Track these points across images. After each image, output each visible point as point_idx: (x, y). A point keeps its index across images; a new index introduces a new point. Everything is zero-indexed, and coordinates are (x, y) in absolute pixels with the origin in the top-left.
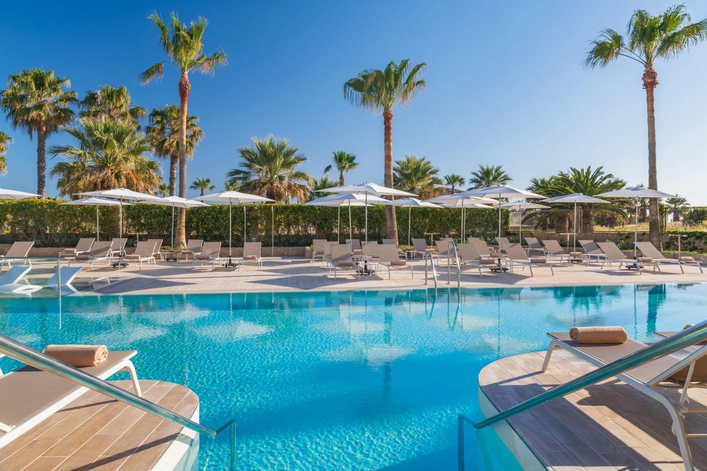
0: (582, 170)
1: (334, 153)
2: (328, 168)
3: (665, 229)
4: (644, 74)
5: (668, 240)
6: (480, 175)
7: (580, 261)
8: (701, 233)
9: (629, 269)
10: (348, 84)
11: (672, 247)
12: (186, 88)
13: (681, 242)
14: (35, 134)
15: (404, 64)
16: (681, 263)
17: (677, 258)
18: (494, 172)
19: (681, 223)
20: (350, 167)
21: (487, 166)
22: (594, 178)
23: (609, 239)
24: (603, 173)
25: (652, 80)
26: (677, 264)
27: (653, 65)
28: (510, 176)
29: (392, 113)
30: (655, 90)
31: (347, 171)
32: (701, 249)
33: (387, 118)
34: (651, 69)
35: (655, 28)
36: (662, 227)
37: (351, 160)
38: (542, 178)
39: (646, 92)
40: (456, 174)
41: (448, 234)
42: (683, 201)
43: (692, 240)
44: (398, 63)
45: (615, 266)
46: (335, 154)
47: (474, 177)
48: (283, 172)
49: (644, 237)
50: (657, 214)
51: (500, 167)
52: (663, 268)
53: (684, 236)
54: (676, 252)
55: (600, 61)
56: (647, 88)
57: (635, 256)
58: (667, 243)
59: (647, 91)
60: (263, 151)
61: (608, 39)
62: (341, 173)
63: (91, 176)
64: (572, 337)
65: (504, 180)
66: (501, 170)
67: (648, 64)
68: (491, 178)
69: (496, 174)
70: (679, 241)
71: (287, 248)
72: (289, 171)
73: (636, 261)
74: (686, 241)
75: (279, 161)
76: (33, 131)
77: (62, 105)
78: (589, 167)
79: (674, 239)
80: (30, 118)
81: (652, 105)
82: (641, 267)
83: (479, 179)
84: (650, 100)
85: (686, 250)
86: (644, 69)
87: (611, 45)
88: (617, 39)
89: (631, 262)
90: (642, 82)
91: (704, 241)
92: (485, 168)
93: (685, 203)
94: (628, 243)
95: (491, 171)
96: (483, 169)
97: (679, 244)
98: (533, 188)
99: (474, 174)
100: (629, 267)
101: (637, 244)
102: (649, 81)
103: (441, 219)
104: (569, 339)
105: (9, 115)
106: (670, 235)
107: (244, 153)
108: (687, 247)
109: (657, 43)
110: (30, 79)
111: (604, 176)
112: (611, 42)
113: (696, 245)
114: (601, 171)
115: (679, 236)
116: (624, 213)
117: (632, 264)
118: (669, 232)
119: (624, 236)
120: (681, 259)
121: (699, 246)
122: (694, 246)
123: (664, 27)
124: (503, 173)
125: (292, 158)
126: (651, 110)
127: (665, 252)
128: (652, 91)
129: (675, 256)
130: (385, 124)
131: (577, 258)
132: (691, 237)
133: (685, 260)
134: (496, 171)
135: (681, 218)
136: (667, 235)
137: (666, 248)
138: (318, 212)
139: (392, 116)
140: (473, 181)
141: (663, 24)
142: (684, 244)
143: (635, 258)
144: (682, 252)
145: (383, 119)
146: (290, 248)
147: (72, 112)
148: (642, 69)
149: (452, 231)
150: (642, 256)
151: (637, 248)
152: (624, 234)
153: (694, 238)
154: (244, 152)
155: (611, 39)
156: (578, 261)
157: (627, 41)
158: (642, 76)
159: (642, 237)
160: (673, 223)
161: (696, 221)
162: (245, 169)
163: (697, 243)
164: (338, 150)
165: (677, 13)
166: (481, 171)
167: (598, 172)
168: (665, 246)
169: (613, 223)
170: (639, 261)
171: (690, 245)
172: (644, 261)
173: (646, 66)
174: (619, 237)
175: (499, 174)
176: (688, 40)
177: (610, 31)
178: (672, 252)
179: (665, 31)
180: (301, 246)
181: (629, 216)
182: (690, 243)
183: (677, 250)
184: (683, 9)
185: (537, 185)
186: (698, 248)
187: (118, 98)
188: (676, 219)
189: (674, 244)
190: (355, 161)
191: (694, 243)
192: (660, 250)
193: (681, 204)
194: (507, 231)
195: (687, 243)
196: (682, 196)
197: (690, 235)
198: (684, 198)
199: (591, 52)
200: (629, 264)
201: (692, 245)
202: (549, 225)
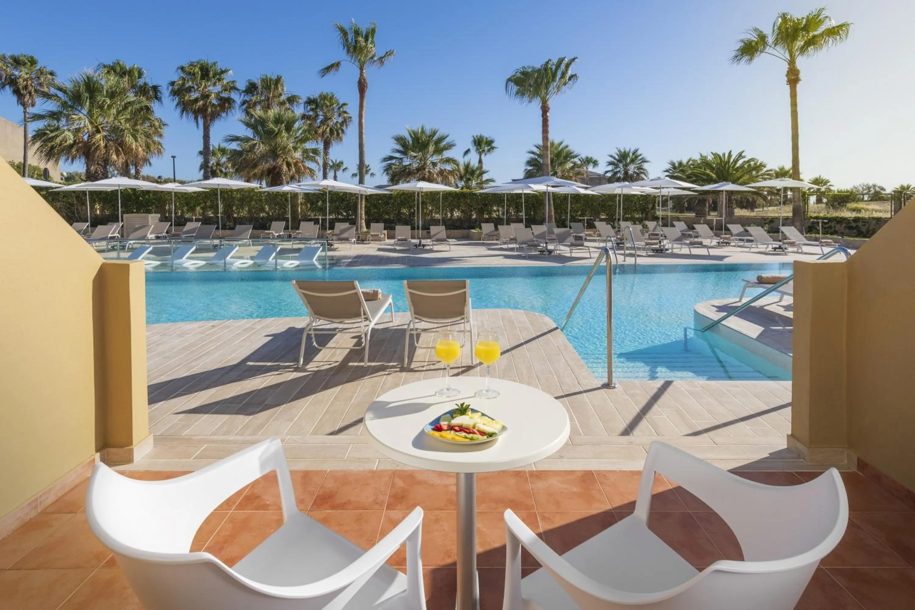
0: (724, 154)
1: (473, 136)
2: (467, 152)
3: (807, 214)
4: (788, 71)
5: (810, 225)
6: (617, 157)
7: (728, 243)
8: (841, 218)
9: (775, 251)
10: (509, 80)
11: (814, 230)
12: (364, 86)
13: (822, 226)
14: (201, 121)
15: (561, 61)
16: (822, 245)
17: (818, 241)
18: (631, 154)
19: (823, 206)
20: (489, 151)
21: (625, 149)
22: (736, 161)
23: (754, 224)
24: (744, 157)
25: (795, 77)
26: (818, 246)
27: (797, 63)
28: (647, 159)
29: (550, 106)
30: (798, 86)
31: (485, 155)
32: (842, 233)
33: (545, 110)
34: (794, 67)
35: (798, 29)
36: (804, 212)
37: (489, 143)
38: (679, 160)
39: (789, 88)
40: (590, 156)
41: (599, 218)
42: (826, 182)
43: (833, 224)
44: (555, 61)
45: (762, 248)
46: (474, 138)
47: (611, 159)
48: (435, 158)
49: (787, 221)
50: (800, 201)
51: (637, 150)
52: (806, 249)
53: (825, 221)
54: (817, 236)
55: (746, 58)
56: (790, 84)
57: (780, 239)
58: (809, 227)
59: (790, 86)
60: (416, 138)
61: (754, 37)
62: (480, 156)
63: (266, 163)
64: (758, 280)
65: (642, 162)
66: (639, 153)
67: (792, 62)
68: (628, 161)
69: (633, 157)
70: (820, 225)
71: (452, 231)
72: (440, 157)
73: (781, 243)
74: (827, 226)
75: (431, 148)
76: (199, 119)
77: (225, 95)
78: (731, 151)
79: (816, 223)
80: (197, 107)
81: (796, 99)
82: (786, 249)
83: (616, 162)
84: (794, 95)
85: (827, 234)
86: (788, 66)
87: (757, 43)
88: (762, 38)
89: (776, 244)
90: (786, 79)
91: (844, 225)
92: (622, 151)
93: (829, 184)
94: (772, 227)
95: (628, 154)
96: (620, 151)
97: (821, 228)
98: (670, 170)
99: (611, 156)
100: (775, 249)
101: (783, 229)
102: (793, 78)
103: (592, 205)
104: (757, 281)
105: (178, 105)
106: (812, 220)
107: (400, 140)
108: (828, 231)
109: (800, 43)
110: (197, 70)
111: (746, 159)
112: (756, 40)
113: (837, 229)
114: (743, 154)
115: (820, 221)
116: (764, 196)
117: (778, 246)
118: (811, 217)
119: (768, 220)
120: (821, 242)
121: (840, 230)
122: (834, 231)
123: (806, 28)
124: (640, 155)
125: (444, 143)
126: (794, 105)
127: (807, 235)
128: (796, 87)
129: (816, 239)
130: (543, 116)
131: (725, 241)
132: (833, 221)
133: (825, 242)
134: (633, 154)
135: (825, 200)
136: (810, 220)
137: (808, 232)
138: (480, 197)
139: (549, 109)
140: (610, 163)
141: (805, 25)
142: (825, 228)
143: (780, 241)
144: (823, 236)
145: (540, 112)
146: (456, 231)
147: (234, 101)
148: (785, 67)
149: (602, 215)
150: (786, 239)
151: (782, 232)
152: (768, 218)
153: (835, 222)
154: (398, 139)
155: (757, 37)
156: (727, 243)
157: (770, 40)
158: (786, 73)
159: (787, 222)
160: (816, 206)
161: (839, 204)
162: (398, 155)
163: (838, 227)
164: (477, 133)
165: (819, 15)
166: (618, 153)
167: (740, 156)
168: (807, 230)
169: (753, 205)
170: (784, 243)
171: (831, 229)
172: (788, 243)
173: (789, 64)
174: (763, 221)
175: (637, 157)
176: (828, 40)
177: (756, 30)
178: (813, 235)
179: (808, 32)
180: (465, 229)
181: (769, 198)
182: (830, 227)
183: (819, 233)
184: (824, 12)
185: (675, 168)
186: (839, 232)
187: (276, 88)
188: (819, 201)
189: (816, 228)
190: (494, 145)
191: (835, 227)
192: (802, 234)
193: (824, 185)
194: (654, 216)
195: (828, 228)
196: (825, 177)
197: (831, 220)
198: (827, 179)
199: (738, 50)
200: (774, 246)
201: (833, 229)
202: (686, 208)
